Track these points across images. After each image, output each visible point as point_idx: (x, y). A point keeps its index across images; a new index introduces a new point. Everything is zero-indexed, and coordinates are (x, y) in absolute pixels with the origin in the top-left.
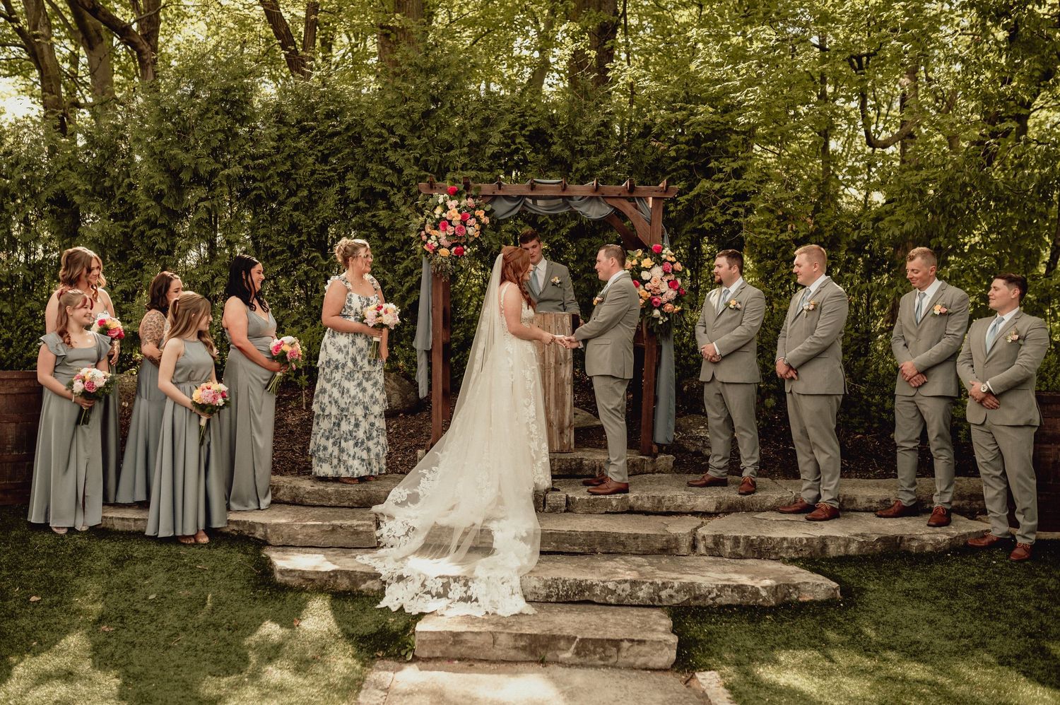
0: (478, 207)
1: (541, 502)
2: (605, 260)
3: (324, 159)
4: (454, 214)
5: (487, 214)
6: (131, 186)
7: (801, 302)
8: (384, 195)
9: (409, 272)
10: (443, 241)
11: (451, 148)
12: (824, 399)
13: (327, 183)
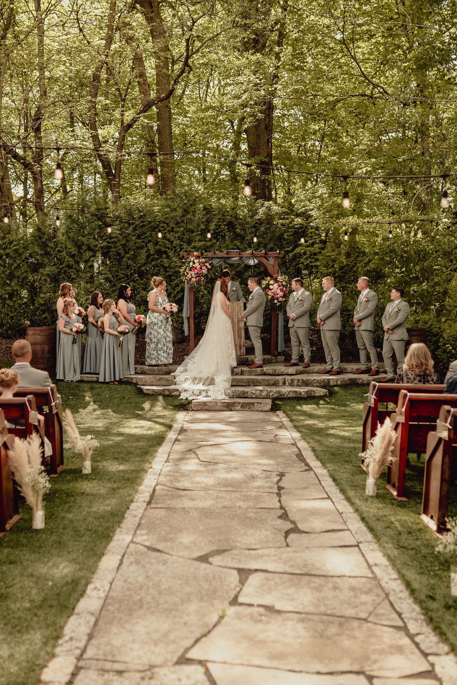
0: (206, 262)
1: (233, 373)
2: (251, 284)
3: (139, 237)
4: (197, 265)
5: (210, 264)
6: (59, 251)
7: (325, 297)
8: (165, 252)
9: (177, 285)
10: (193, 275)
11: (193, 232)
12: (333, 332)
13: (141, 248)
